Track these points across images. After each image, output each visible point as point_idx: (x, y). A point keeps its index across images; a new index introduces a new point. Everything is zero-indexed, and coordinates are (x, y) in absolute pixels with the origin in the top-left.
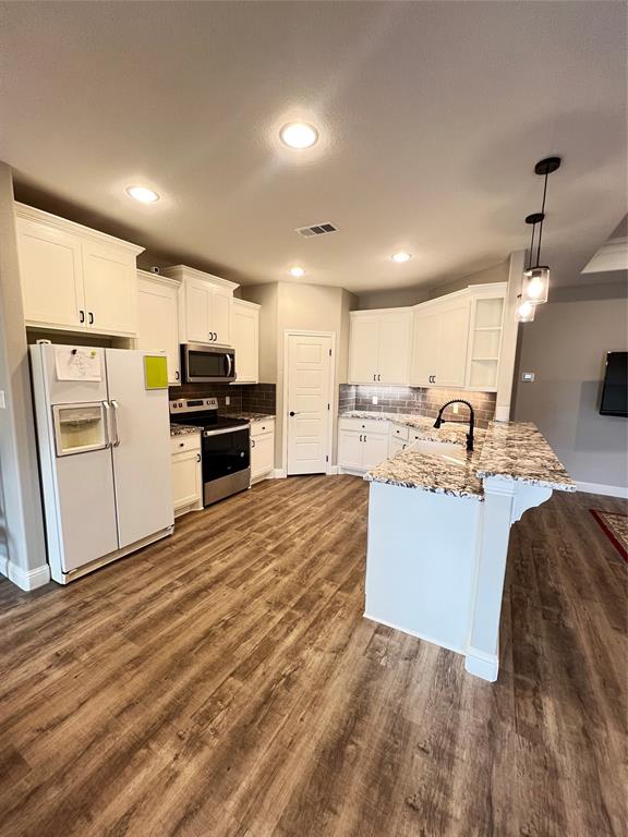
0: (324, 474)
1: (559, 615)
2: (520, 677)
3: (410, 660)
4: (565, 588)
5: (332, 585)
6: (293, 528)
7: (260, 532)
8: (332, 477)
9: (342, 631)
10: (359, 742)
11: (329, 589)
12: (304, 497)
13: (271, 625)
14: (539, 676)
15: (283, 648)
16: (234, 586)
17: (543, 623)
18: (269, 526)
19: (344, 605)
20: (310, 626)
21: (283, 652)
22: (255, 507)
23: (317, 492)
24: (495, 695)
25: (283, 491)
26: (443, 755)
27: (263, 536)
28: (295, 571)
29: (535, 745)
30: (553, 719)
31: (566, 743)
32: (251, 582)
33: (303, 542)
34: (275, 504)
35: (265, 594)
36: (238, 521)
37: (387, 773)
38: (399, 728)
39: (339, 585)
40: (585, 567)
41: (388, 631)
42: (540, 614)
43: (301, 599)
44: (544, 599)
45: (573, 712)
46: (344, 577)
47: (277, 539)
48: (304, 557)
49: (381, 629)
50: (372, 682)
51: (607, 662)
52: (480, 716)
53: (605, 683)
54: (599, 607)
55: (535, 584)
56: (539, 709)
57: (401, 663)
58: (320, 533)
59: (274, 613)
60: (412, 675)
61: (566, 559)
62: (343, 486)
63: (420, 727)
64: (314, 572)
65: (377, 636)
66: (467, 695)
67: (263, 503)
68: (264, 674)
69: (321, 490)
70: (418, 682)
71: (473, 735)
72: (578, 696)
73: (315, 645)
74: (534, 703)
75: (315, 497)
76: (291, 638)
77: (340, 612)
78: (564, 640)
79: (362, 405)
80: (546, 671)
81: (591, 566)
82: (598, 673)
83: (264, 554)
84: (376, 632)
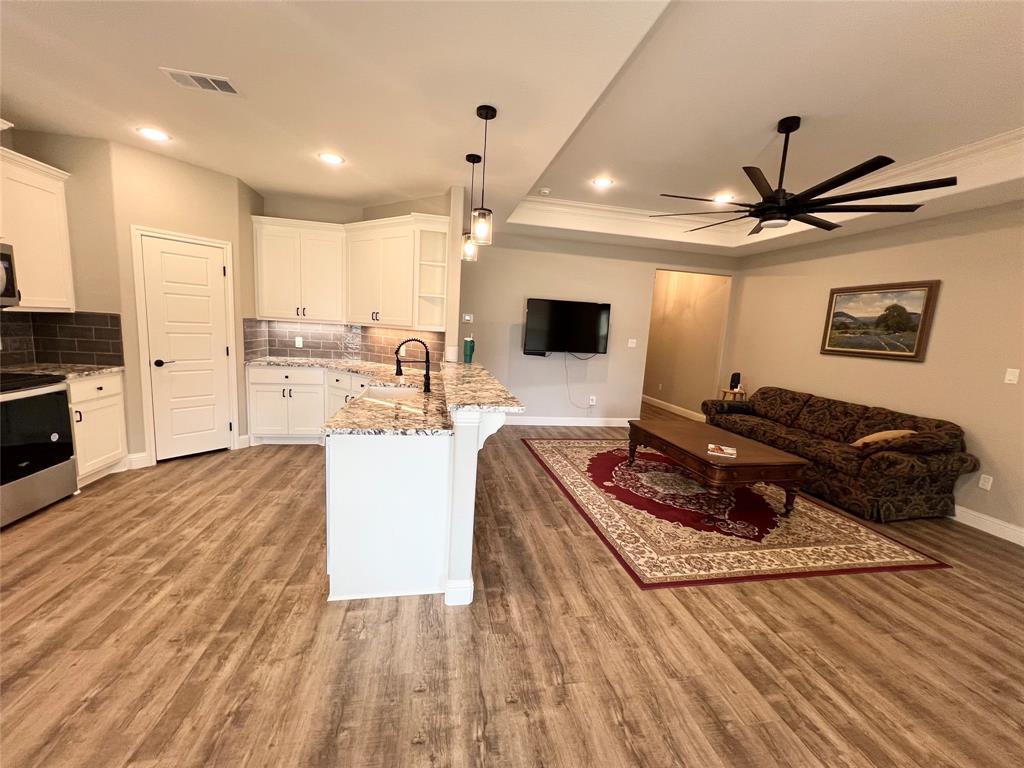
0: (225, 450)
1: (511, 530)
2: (490, 590)
3: (391, 620)
4: (512, 506)
5: (276, 583)
6: (191, 532)
7: (126, 553)
8: (241, 451)
9: (304, 628)
10: (352, 724)
11: (272, 590)
12: (198, 487)
13: (188, 666)
14: (503, 583)
15: (217, 685)
16: (92, 644)
17: (500, 541)
18: (141, 541)
19: (299, 598)
20: (256, 641)
21: (219, 689)
22: (99, 519)
23: (221, 476)
24: (473, 614)
25: (154, 486)
26: (437, 685)
27: (132, 557)
28: (212, 585)
29: (507, 635)
30: (517, 609)
31: (527, 622)
32: (129, 626)
33: (214, 545)
34: (144, 507)
35: (162, 633)
36: (66, 549)
37: (389, 732)
38: (392, 686)
39: (287, 580)
40: (523, 486)
41: (362, 603)
42: (497, 534)
43: (231, 616)
44: (498, 521)
45: (528, 597)
46: (292, 567)
47: (164, 554)
48: (220, 563)
49: (353, 606)
50: (353, 661)
51: (545, 552)
52: (464, 636)
53: (545, 568)
54: (536, 514)
55: (489, 511)
56: (506, 607)
57: (383, 628)
58: (240, 527)
59: (188, 650)
60: (396, 633)
61: (510, 483)
62: (262, 460)
63: (413, 673)
64: (244, 576)
65: (349, 614)
66: (450, 624)
67: (117, 510)
68: (194, 728)
69: (227, 471)
70: (403, 637)
71: (460, 654)
72: (532, 585)
73: (270, 658)
74: (502, 605)
75: (219, 482)
76: (229, 668)
77: (295, 608)
78: (516, 547)
79: (280, 348)
80: (507, 577)
81: (528, 484)
82: (541, 562)
83: (144, 581)
84: (348, 610)
